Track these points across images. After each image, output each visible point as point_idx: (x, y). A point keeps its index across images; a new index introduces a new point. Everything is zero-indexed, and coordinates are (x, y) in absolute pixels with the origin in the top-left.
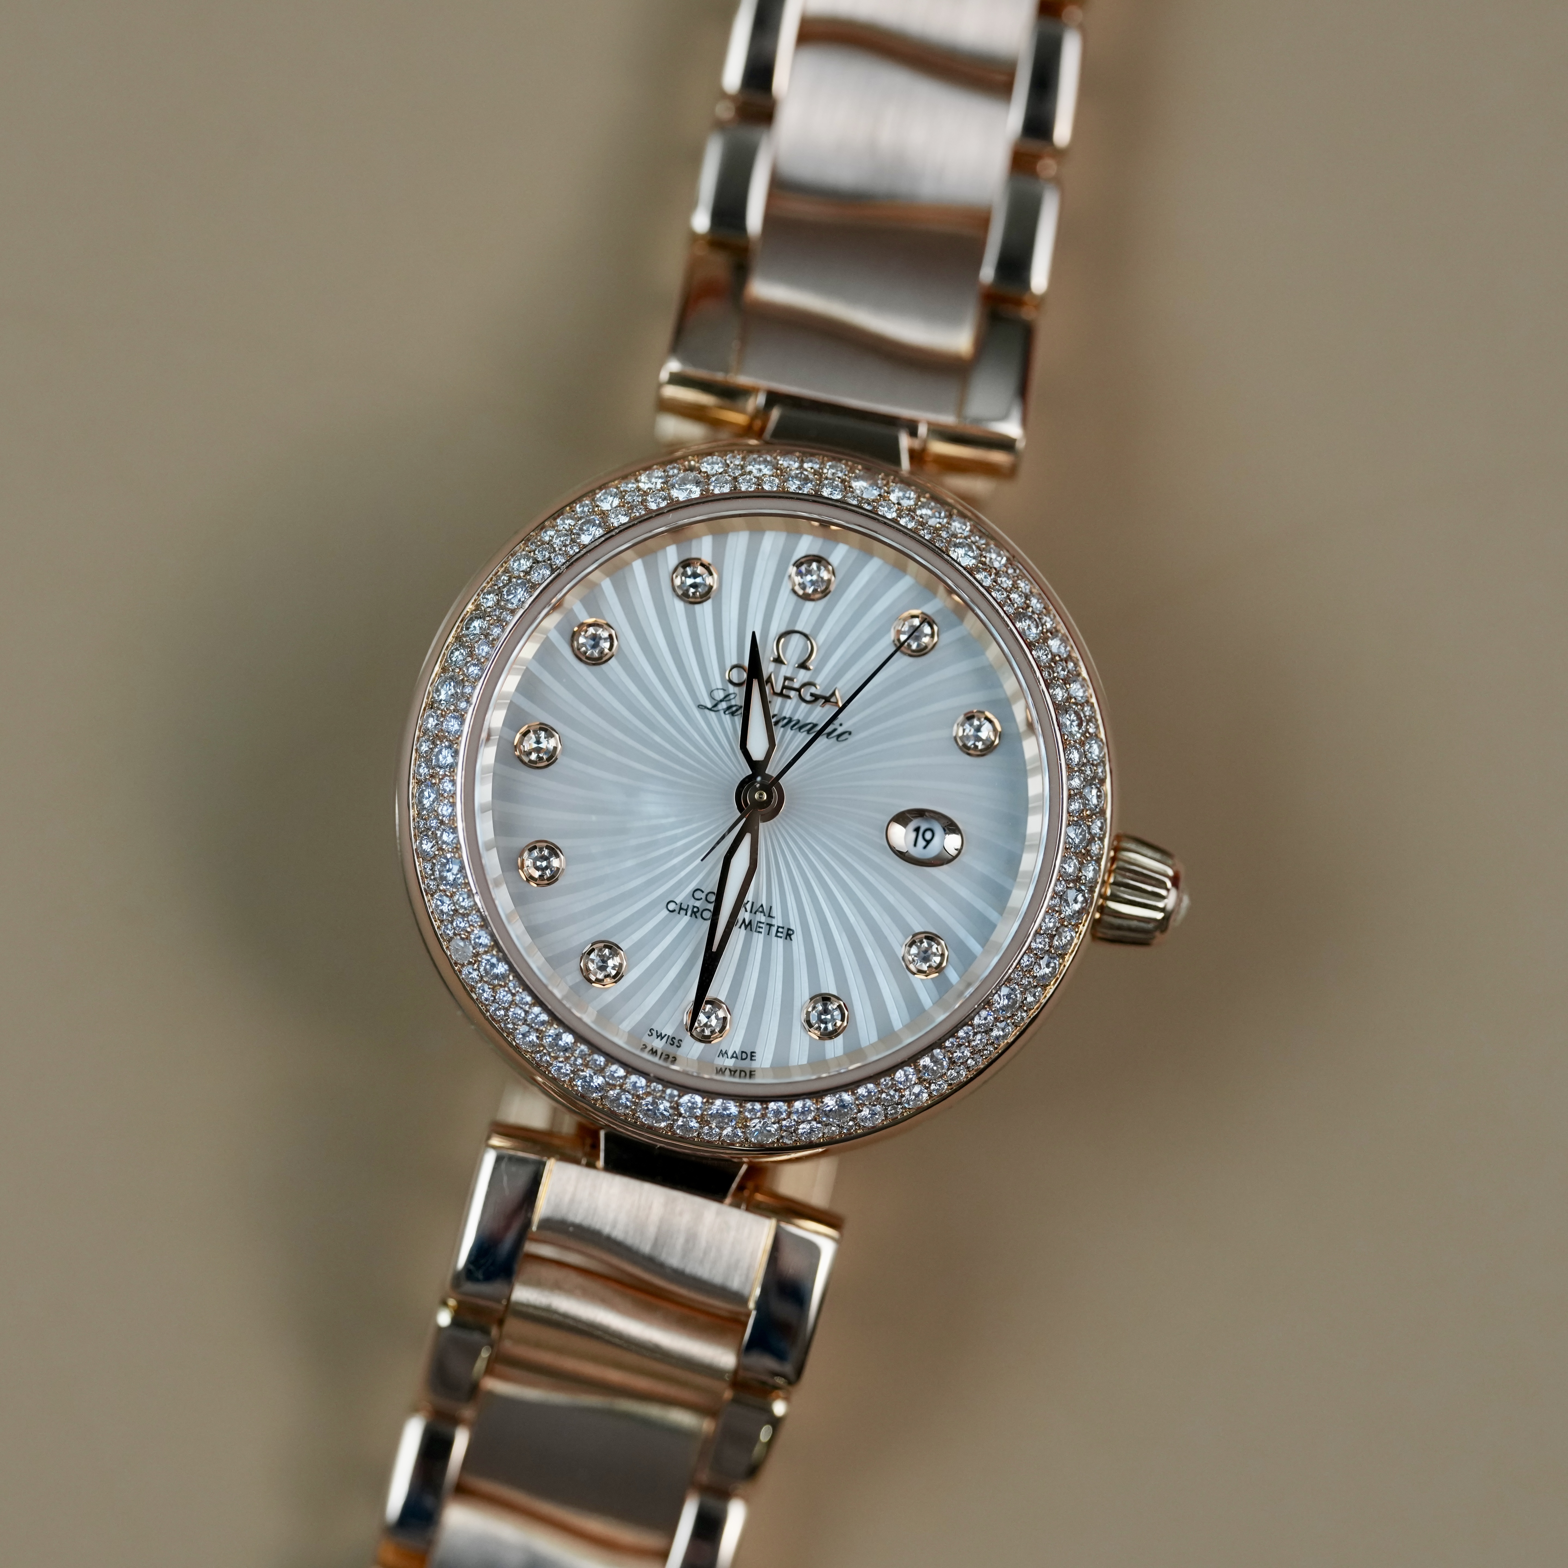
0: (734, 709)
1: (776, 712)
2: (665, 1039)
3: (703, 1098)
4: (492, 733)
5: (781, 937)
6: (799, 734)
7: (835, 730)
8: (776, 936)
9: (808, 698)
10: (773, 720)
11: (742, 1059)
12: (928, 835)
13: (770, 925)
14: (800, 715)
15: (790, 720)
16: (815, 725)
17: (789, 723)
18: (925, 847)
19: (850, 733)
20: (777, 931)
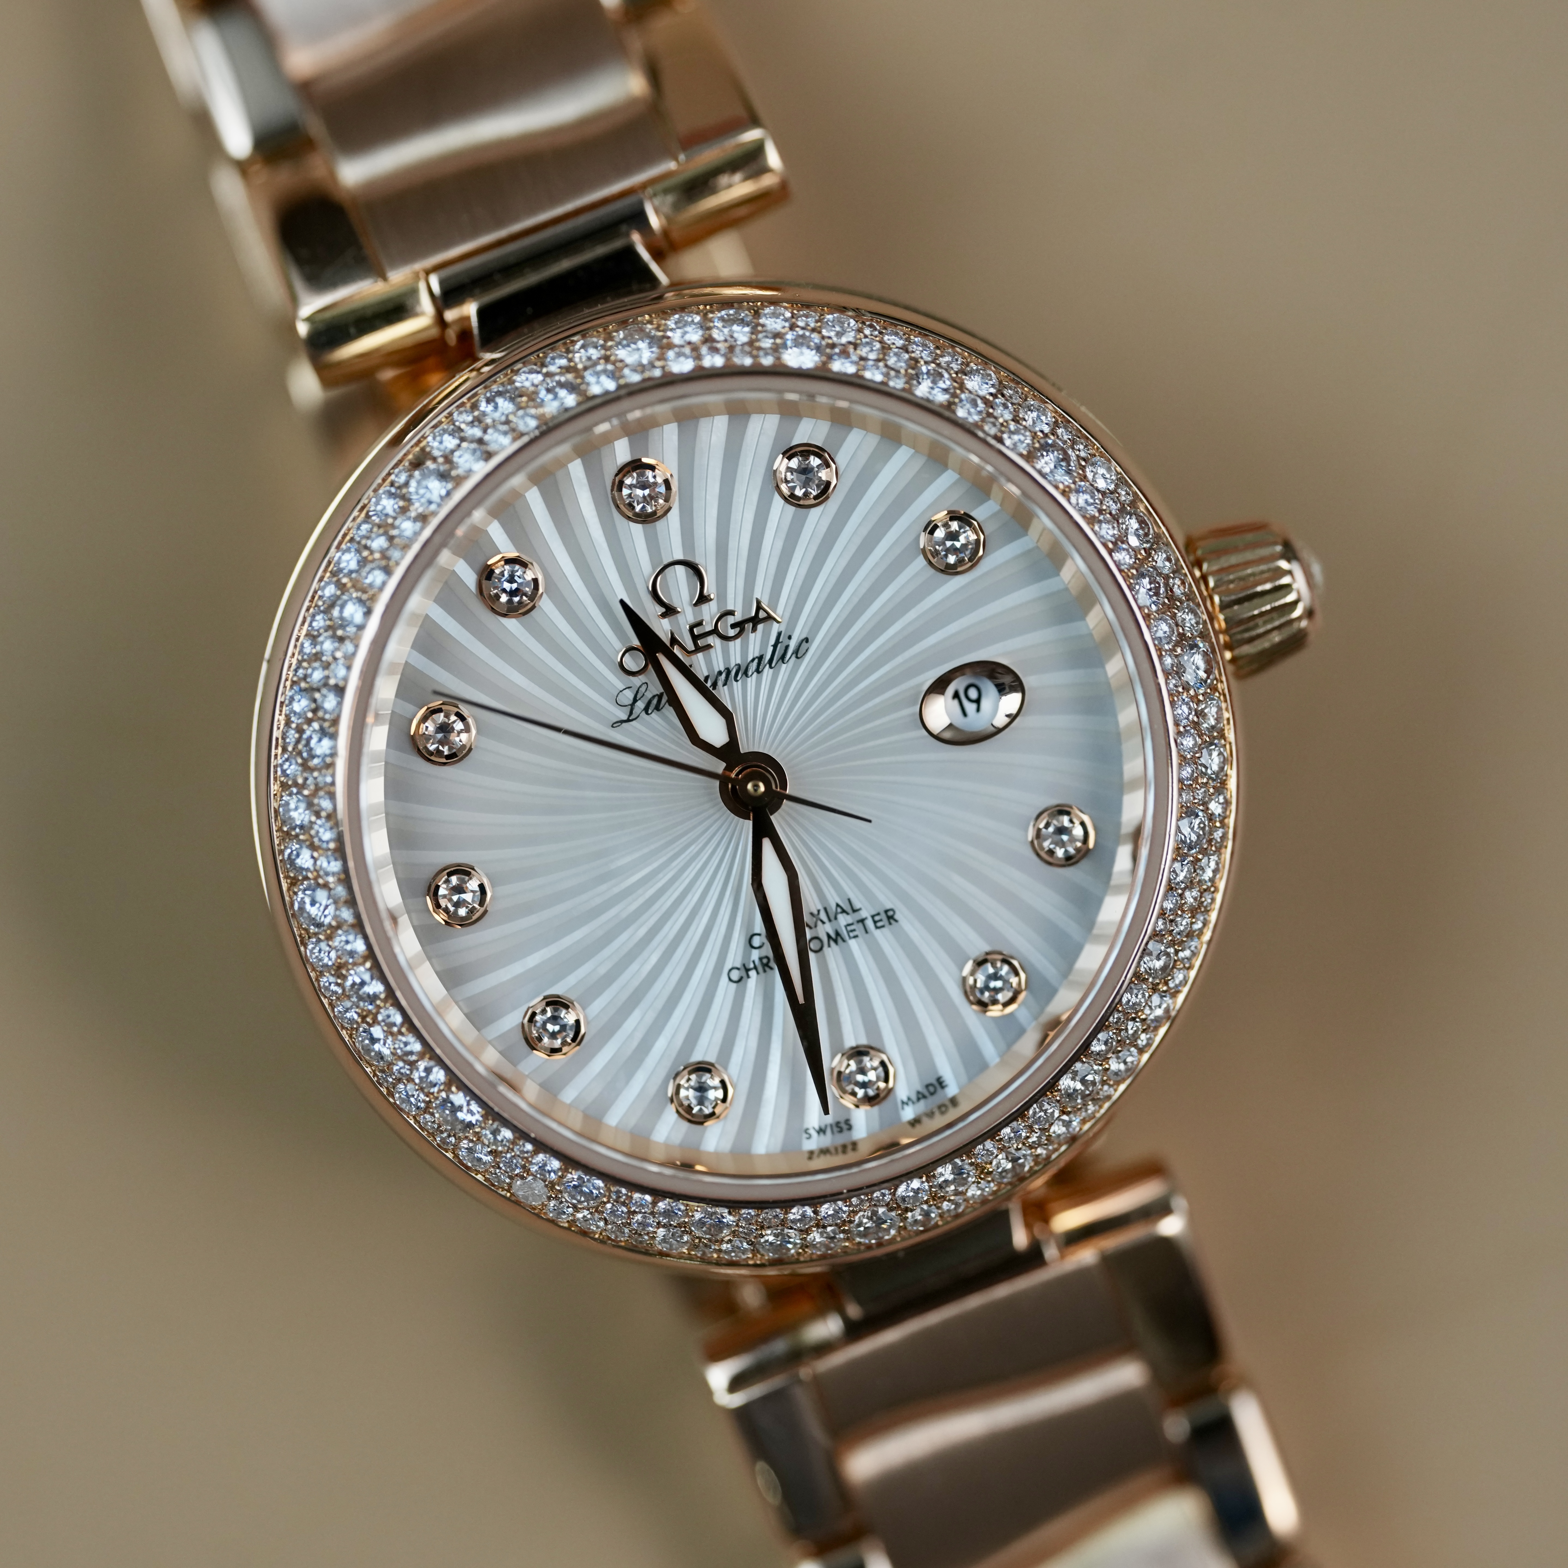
0: (655, 701)
1: (706, 674)
2: (829, 1131)
3: (921, 1178)
4: (396, 914)
5: (883, 926)
6: (749, 679)
7: (787, 647)
8: (877, 928)
9: (732, 633)
10: (709, 684)
11: (932, 1094)
12: (973, 693)
13: (862, 921)
14: (736, 659)
15: (728, 671)
16: (760, 658)
17: (730, 674)
18: (978, 710)
19: (807, 640)
20: (875, 922)
